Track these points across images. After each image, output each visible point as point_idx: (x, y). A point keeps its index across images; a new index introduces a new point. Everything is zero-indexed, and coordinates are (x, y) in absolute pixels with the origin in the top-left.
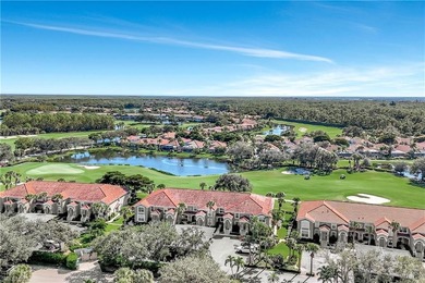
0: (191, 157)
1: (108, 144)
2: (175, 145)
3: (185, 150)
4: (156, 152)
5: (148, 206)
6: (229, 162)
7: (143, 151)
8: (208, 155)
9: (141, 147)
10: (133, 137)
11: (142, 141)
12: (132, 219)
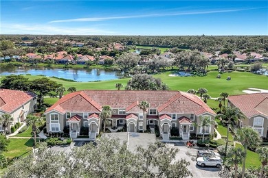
0: (85, 68)
1: (8, 60)
2: (70, 58)
3: (78, 63)
4: (53, 65)
5: (64, 112)
6: (117, 70)
7: (42, 64)
8: (99, 66)
9: (40, 61)
10: (30, 54)
11: (40, 57)
12: (43, 128)
